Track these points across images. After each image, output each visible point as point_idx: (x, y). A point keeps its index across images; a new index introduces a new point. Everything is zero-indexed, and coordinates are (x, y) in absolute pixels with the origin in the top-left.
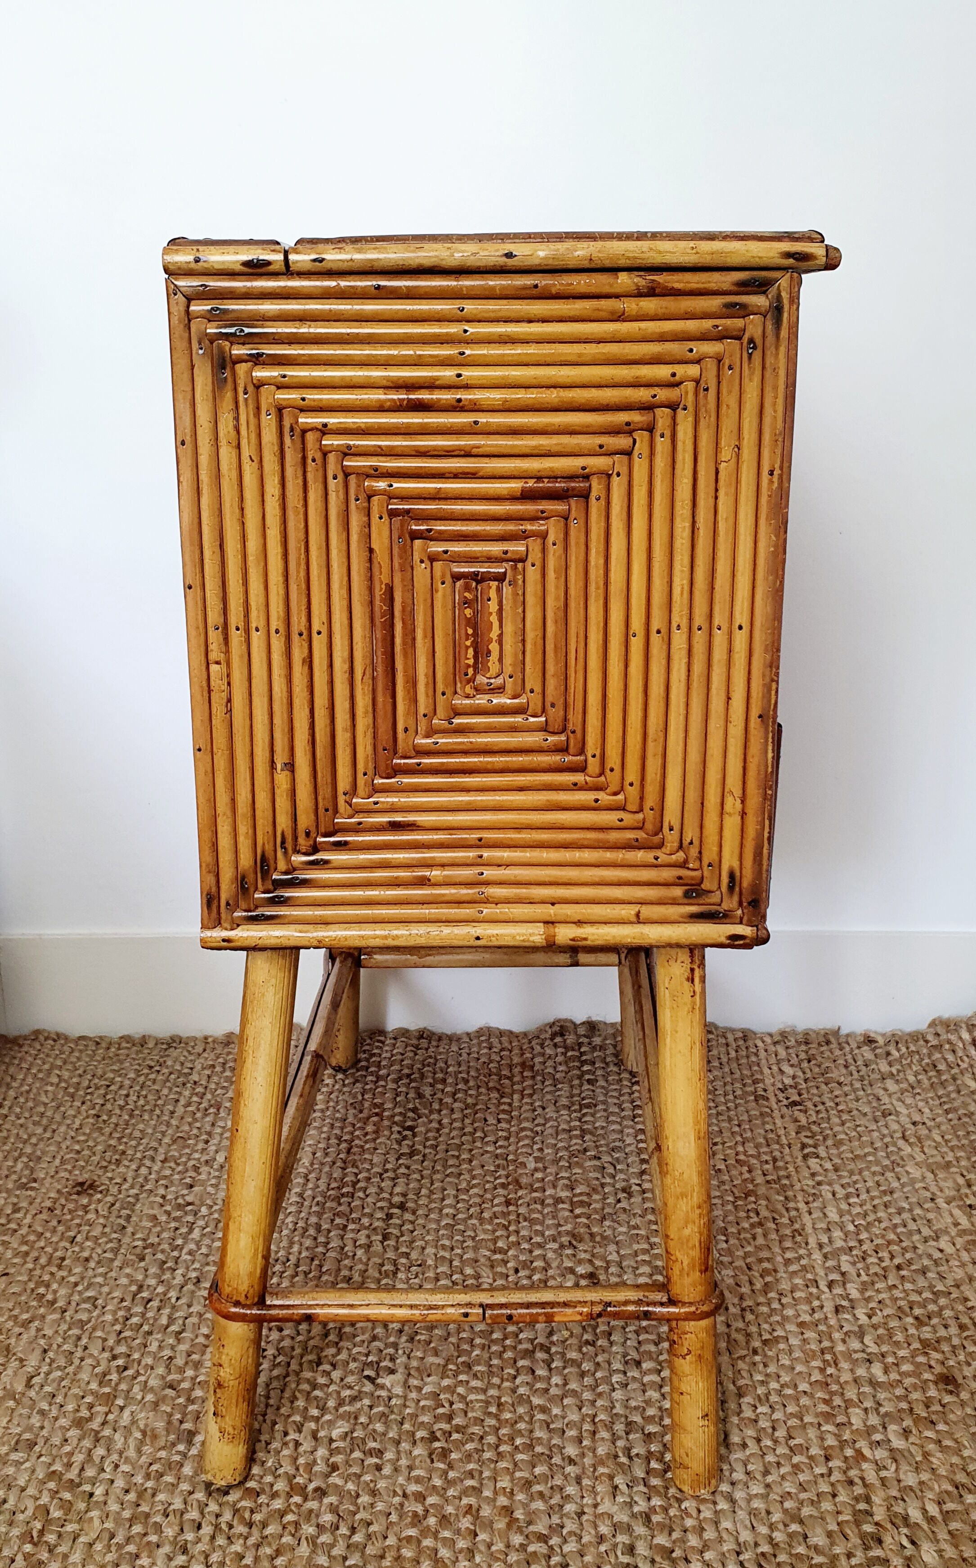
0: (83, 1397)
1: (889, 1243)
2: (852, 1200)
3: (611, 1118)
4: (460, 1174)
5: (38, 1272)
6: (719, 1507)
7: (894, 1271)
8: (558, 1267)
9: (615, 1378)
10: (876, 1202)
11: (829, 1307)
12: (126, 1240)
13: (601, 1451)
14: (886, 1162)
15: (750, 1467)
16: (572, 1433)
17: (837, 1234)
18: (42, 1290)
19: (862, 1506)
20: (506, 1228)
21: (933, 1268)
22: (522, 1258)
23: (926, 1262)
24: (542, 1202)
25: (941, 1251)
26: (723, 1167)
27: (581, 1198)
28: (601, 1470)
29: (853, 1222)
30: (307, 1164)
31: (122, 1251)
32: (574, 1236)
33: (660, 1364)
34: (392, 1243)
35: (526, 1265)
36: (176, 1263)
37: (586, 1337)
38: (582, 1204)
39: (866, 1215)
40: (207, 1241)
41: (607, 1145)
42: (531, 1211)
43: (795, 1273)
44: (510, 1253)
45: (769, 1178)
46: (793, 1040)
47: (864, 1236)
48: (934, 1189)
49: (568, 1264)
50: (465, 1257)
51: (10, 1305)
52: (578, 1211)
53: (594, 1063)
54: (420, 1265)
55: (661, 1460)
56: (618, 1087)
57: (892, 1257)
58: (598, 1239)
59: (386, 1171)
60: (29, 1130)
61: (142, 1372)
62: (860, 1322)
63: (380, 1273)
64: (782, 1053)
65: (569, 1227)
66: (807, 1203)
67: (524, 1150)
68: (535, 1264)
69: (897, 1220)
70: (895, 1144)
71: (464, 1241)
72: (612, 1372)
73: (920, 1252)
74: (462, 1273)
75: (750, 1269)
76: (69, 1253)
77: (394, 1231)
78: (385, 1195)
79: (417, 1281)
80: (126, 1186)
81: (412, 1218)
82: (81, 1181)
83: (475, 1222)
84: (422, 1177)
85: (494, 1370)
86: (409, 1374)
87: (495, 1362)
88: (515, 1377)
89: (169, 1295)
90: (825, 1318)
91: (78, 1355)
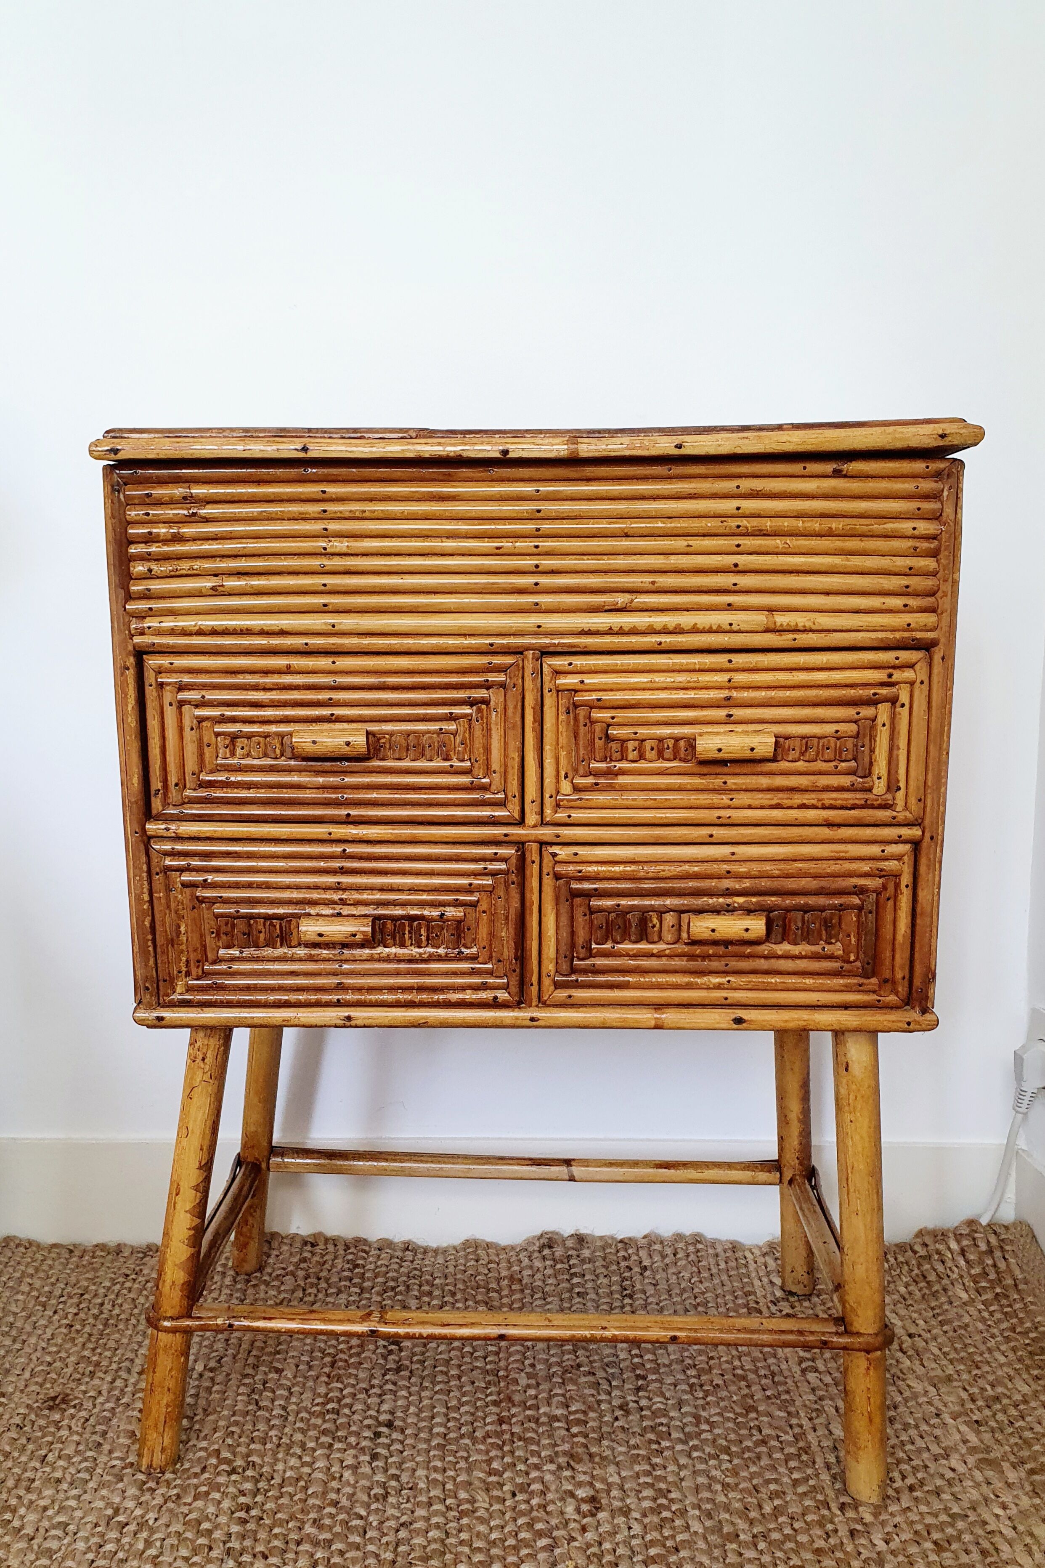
4: (449, 1391)
7: (907, 1492)
8: (557, 1491)
11: (843, 1532)
12: (102, 1459)
20: (501, 1448)
21: (946, 1488)
22: (519, 1480)
23: (939, 1482)
24: (537, 1421)
25: (953, 1470)
26: (720, 1382)
27: (577, 1416)
31: (98, 1471)
32: (572, 1456)
35: (524, 1488)
38: (578, 1422)
42: (526, 1430)
43: (805, 1494)
44: (505, 1476)
45: (768, 1393)
48: (937, 1402)
49: (567, 1486)
50: (458, 1479)
52: (575, 1430)
54: (411, 1489)
57: (904, 1478)
58: (597, 1459)
59: (373, 1387)
63: (369, 1495)
65: (566, 1447)
66: (811, 1419)
67: (515, 1366)
68: (533, 1487)
71: (457, 1463)
73: (932, 1471)
74: (456, 1496)
75: (757, 1491)
76: (39, 1474)
77: (383, 1452)
78: (372, 1413)
79: (409, 1505)
80: (100, 1400)
81: (401, 1437)
82: (52, 1394)
83: (467, 1441)
84: (410, 1394)
89: (147, 1517)
90: (843, 1544)
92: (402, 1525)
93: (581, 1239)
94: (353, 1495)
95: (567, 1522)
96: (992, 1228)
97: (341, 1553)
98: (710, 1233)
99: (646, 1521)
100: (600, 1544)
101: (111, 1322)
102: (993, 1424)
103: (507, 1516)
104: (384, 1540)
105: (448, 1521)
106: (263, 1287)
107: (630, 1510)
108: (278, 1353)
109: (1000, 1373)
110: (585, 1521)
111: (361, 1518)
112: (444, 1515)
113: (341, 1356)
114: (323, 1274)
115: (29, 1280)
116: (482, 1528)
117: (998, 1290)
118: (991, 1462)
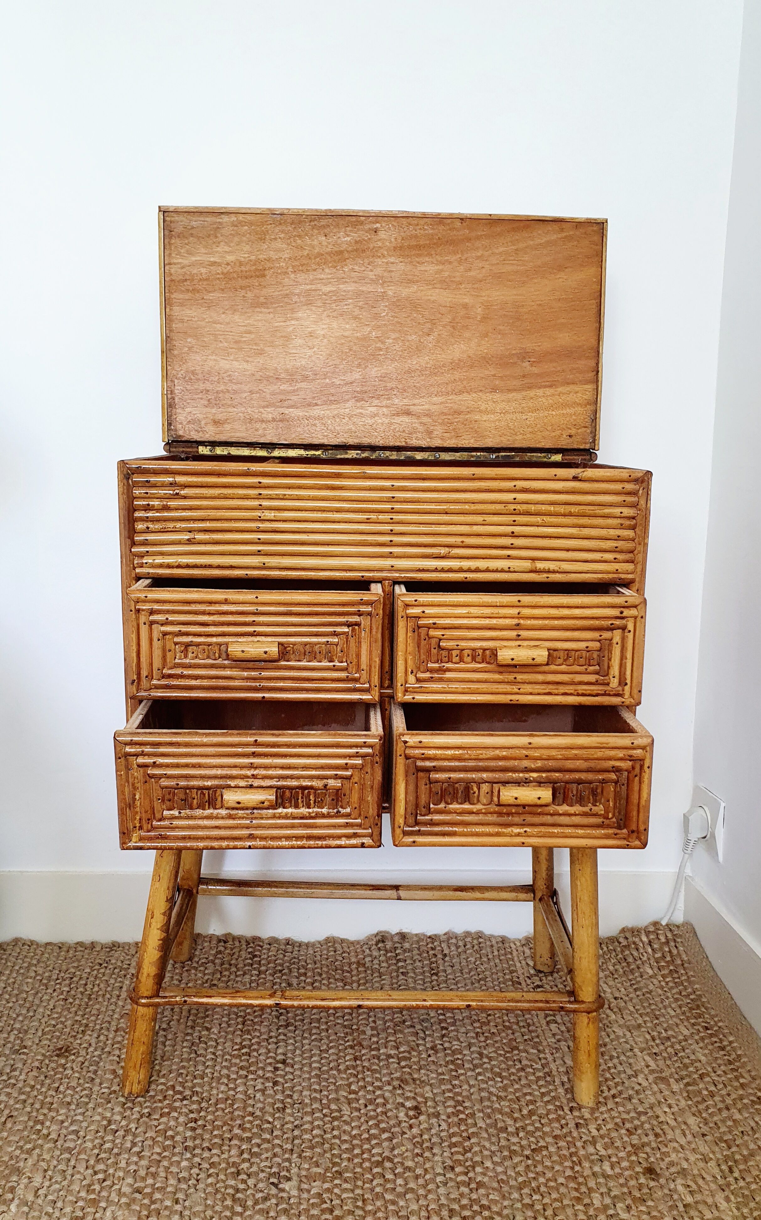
4: (321, 1040)
5: (34, 1114)
7: (611, 1099)
8: (393, 1103)
9: (439, 1179)
11: (571, 1125)
12: (96, 1089)
18: (39, 1127)
20: (356, 1076)
21: (635, 1096)
22: (369, 1097)
23: (631, 1092)
24: (378, 1059)
25: (640, 1084)
26: (495, 1031)
27: (404, 1054)
32: (402, 1081)
33: (467, 1168)
35: (371, 1102)
37: (416, 1151)
38: (405, 1059)
42: (372, 1064)
43: (548, 1102)
44: (360, 1094)
45: (526, 1037)
48: (631, 1042)
49: (399, 1100)
50: (330, 1097)
51: (16, 1139)
52: (403, 1063)
54: (300, 1104)
57: (609, 1090)
58: (418, 1082)
59: (271, 1037)
62: (586, 1118)
63: (273, 1108)
65: (398, 1075)
66: (552, 1054)
67: (363, 1022)
68: (378, 1101)
71: (329, 1086)
72: (436, 1175)
73: (626, 1085)
74: (329, 1108)
75: (518, 1101)
76: (56, 1099)
77: (280, 1080)
78: (271, 1054)
79: (299, 1114)
80: (91, 1049)
81: (291, 1070)
82: (58, 1046)
83: (335, 1072)
84: (296, 1042)
85: (358, 1176)
86: (301, 1181)
87: (358, 1170)
88: (372, 1181)
89: (130, 1126)
90: (571, 1132)
91: (70, 1171)
92: (296, 1126)
93: (403, 936)
94: (264, 1108)
95: (400, 1122)
96: (669, 927)
97: (259, 1146)
98: (488, 930)
99: (450, 1120)
100: (421, 1136)
101: (93, 996)
102: (665, 1055)
103: (362, 1120)
104: (285, 1136)
105: (325, 1124)
106: (193, 971)
107: (439, 1114)
108: (207, 1016)
109: (670, 1022)
110: (412, 1121)
111: (269, 1123)
112: (322, 1120)
113: (248, 1017)
114: (233, 962)
115: (34, 968)
116: (347, 1128)
117: (671, 968)
118: (663, 1079)
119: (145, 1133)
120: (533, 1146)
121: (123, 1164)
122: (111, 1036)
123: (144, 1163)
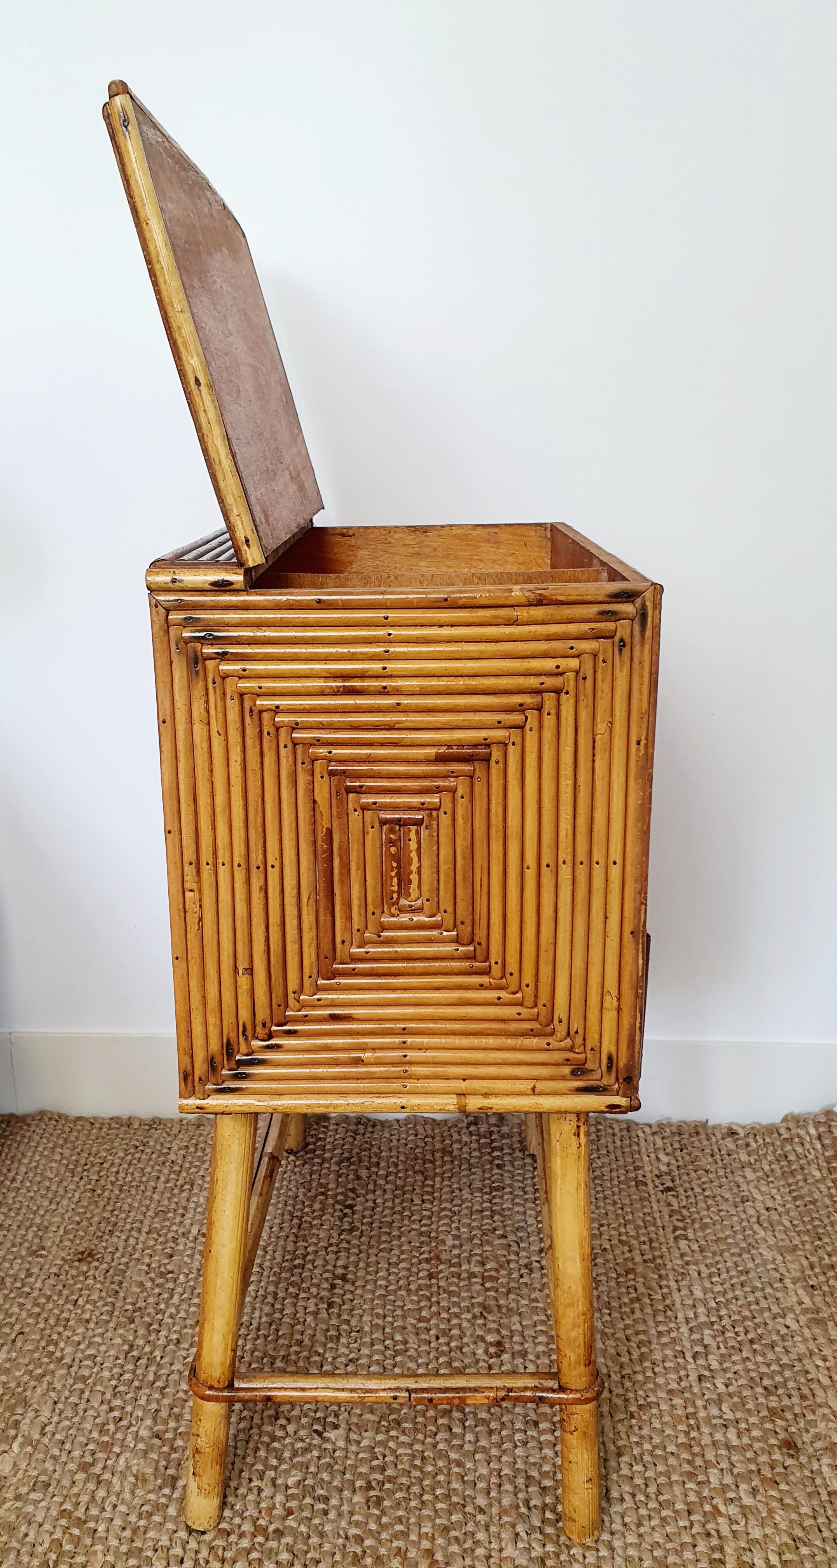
0: (87, 1445)
1: (745, 1318)
2: (714, 1279)
3: (517, 1201)
4: (392, 1250)
5: (48, 1332)
6: (601, 1554)
7: (748, 1345)
8: (472, 1335)
9: (518, 1437)
10: (734, 1281)
11: (693, 1376)
12: (119, 1304)
13: (506, 1502)
14: (743, 1245)
15: (627, 1520)
16: (481, 1485)
17: (701, 1310)
18: (51, 1348)
19: (717, 1555)
20: (429, 1299)
21: (780, 1343)
22: (442, 1326)
23: (775, 1337)
24: (459, 1277)
25: (787, 1327)
26: (608, 1247)
27: (491, 1273)
28: (506, 1519)
29: (715, 1299)
30: (265, 1238)
31: (116, 1313)
32: (485, 1308)
33: (554, 1424)
34: (335, 1310)
35: (446, 1333)
36: (160, 1325)
38: (492, 1278)
39: (725, 1293)
40: (185, 1306)
41: (513, 1225)
42: (450, 1284)
43: (665, 1344)
44: (432, 1322)
45: (646, 1257)
46: (668, 1131)
47: (723, 1312)
48: (782, 1270)
49: (480, 1332)
50: (395, 1324)
51: (26, 1361)
52: (488, 1285)
53: (502, 1149)
54: (358, 1331)
55: (554, 1511)
56: (522, 1172)
57: (747, 1332)
58: (504, 1310)
59: (331, 1245)
60: (38, 1202)
61: (134, 1422)
62: (719, 1391)
63: (326, 1336)
64: (659, 1143)
65: (480, 1299)
66: (677, 1281)
67: (444, 1228)
68: (452, 1332)
69: (751, 1298)
70: (751, 1229)
71: (395, 1310)
72: (515, 1431)
73: (770, 1328)
74: (393, 1339)
75: (628, 1340)
76: (73, 1315)
77: (337, 1300)
78: (328, 1267)
79: (356, 1345)
80: (118, 1255)
81: (352, 1288)
82: (81, 1250)
83: (403, 1292)
85: (419, 1427)
86: (350, 1429)
87: (420, 1419)
88: (436, 1434)
89: (155, 1354)
90: (691, 1386)
91: (82, 1407)
92: (350, 1360)
93: (502, 1117)
94: (314, 1336)
95: (477, 1361)
99: (539, 1362)
101: (125, 1188)
102: (825, 1288)
103: (431, 1356)
105: (386, 1358)
107: (527, 1352)
110: (492, 1361)
115: (60, 1149)
118: (819, 1322)
119: (171, 1364)
120: (641, 1402)
121: (143, 1401)
122: (142, 1239)
123: (166, 1402)
